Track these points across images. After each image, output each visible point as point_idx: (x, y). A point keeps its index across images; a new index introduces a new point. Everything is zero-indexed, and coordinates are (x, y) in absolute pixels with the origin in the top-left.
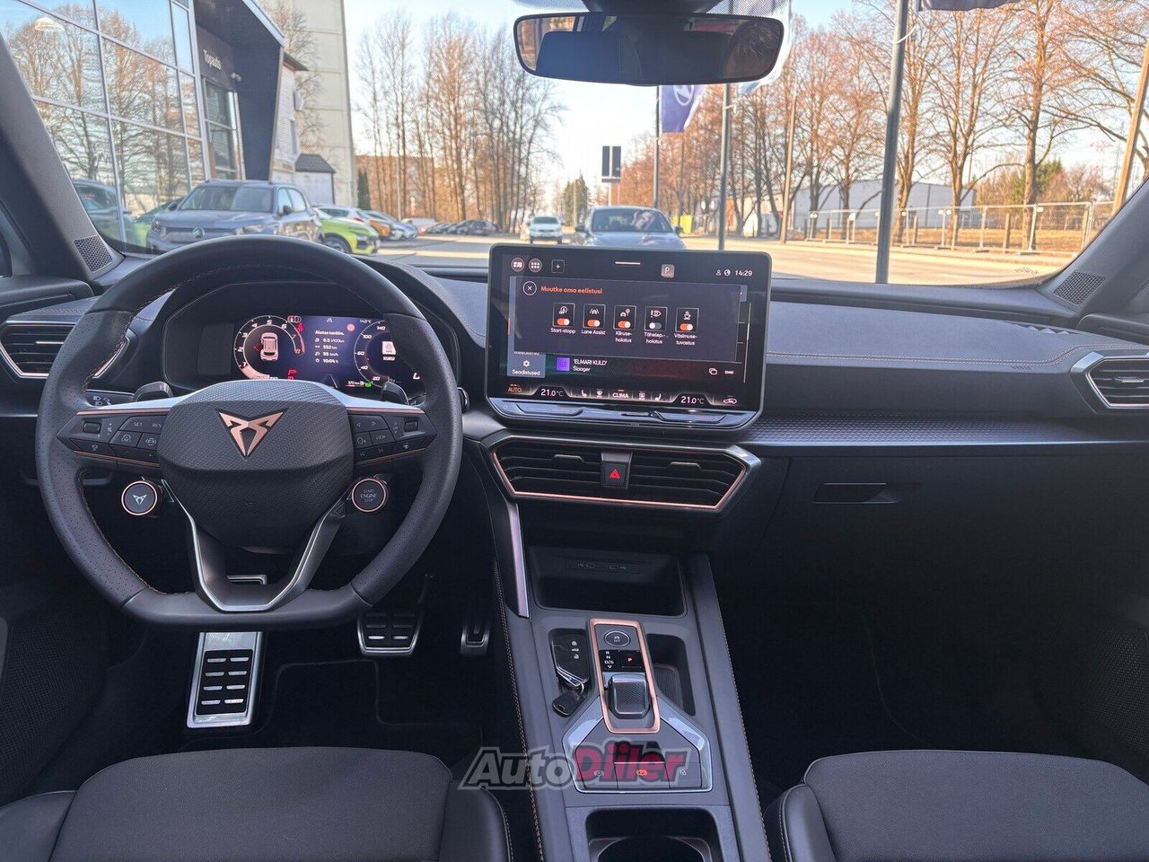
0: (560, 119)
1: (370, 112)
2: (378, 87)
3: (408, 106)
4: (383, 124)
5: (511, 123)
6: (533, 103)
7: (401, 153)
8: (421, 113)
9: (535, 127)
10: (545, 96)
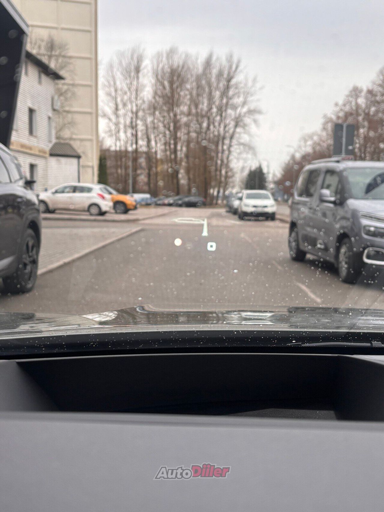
0: (255, 121)
1: (113, 118)
2: (119, 100)
3: (140, 114)
4: (122, 126)
5: (217, 124)
6: (235, 108)
7: (134, 146)
8: (149, 119)
9: (236, 126)
10: (244, 103)
